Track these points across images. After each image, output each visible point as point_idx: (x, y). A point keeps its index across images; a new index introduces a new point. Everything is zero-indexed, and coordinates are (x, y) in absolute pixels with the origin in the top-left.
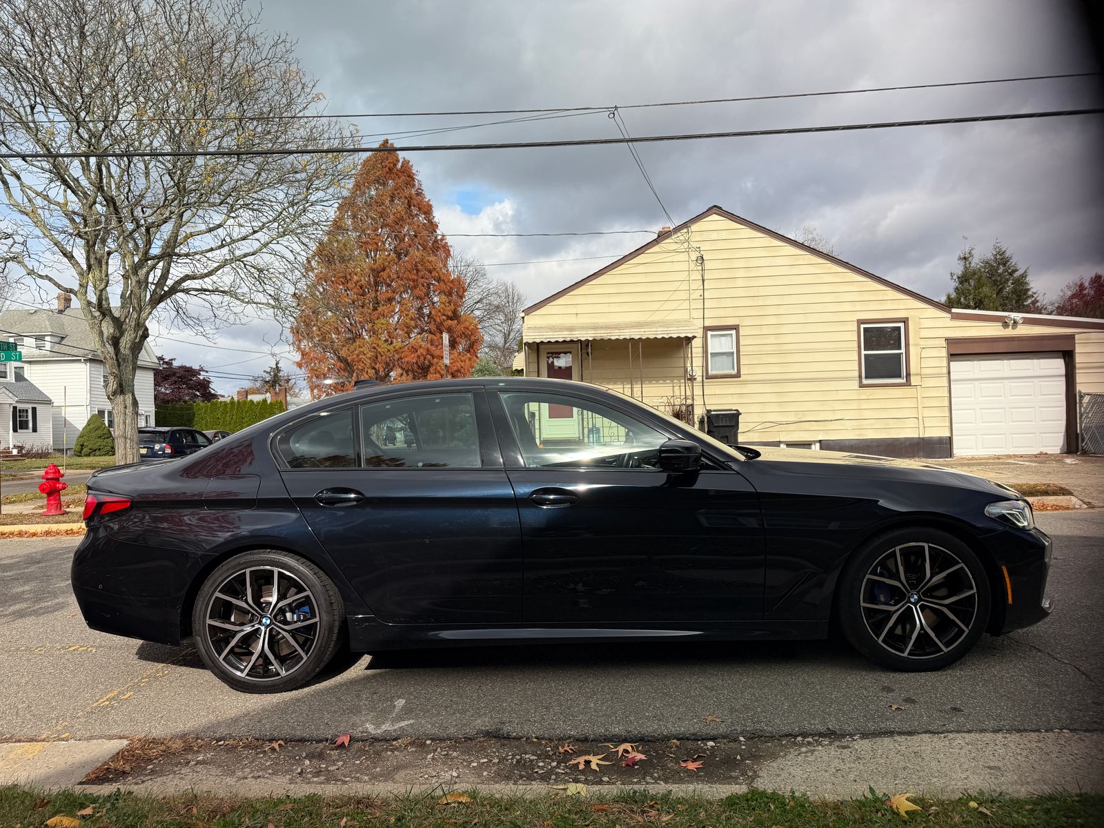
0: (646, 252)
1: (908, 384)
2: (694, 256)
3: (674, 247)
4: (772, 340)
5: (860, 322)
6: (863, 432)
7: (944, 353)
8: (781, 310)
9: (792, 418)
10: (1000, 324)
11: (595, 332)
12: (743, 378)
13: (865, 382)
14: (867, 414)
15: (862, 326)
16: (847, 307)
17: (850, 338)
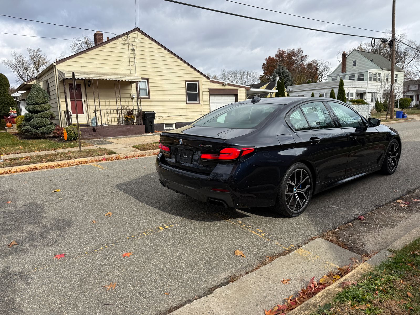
0: (111, 42)
1: (199, 103)
2: (130, 47)
3: (122, 42)
4: (159, 85)
5: (186, 81)
6: (188, 120)
7: (208, 94)
8: (162, 74)
9: (167, 115)
10: (222, 85)
11: (99, 76)
12: (151, 99)
13: (188, 102)
14: (189, 114)
15: (187, 82)
16: (182, 75)
17: (183, 86)
